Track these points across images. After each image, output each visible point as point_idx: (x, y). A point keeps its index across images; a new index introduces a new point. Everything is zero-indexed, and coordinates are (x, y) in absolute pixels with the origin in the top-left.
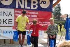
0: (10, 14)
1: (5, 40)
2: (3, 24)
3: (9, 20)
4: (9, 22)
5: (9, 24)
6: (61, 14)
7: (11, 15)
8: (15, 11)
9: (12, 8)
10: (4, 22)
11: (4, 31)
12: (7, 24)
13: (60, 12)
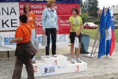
0: (13, 11)
1: (8, 51)
2: (3, 27)
3: (12, 20)
4: (12, 23)
5: (12, 26)
6: (99, 9)
7: (15, 12)
8: (21, 6)
9: (15, 2)
10: (5, 25)
11: (5, 39)
12: (8, 27)
13: (97, 5)
